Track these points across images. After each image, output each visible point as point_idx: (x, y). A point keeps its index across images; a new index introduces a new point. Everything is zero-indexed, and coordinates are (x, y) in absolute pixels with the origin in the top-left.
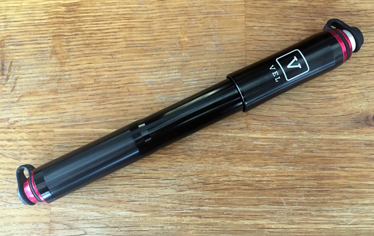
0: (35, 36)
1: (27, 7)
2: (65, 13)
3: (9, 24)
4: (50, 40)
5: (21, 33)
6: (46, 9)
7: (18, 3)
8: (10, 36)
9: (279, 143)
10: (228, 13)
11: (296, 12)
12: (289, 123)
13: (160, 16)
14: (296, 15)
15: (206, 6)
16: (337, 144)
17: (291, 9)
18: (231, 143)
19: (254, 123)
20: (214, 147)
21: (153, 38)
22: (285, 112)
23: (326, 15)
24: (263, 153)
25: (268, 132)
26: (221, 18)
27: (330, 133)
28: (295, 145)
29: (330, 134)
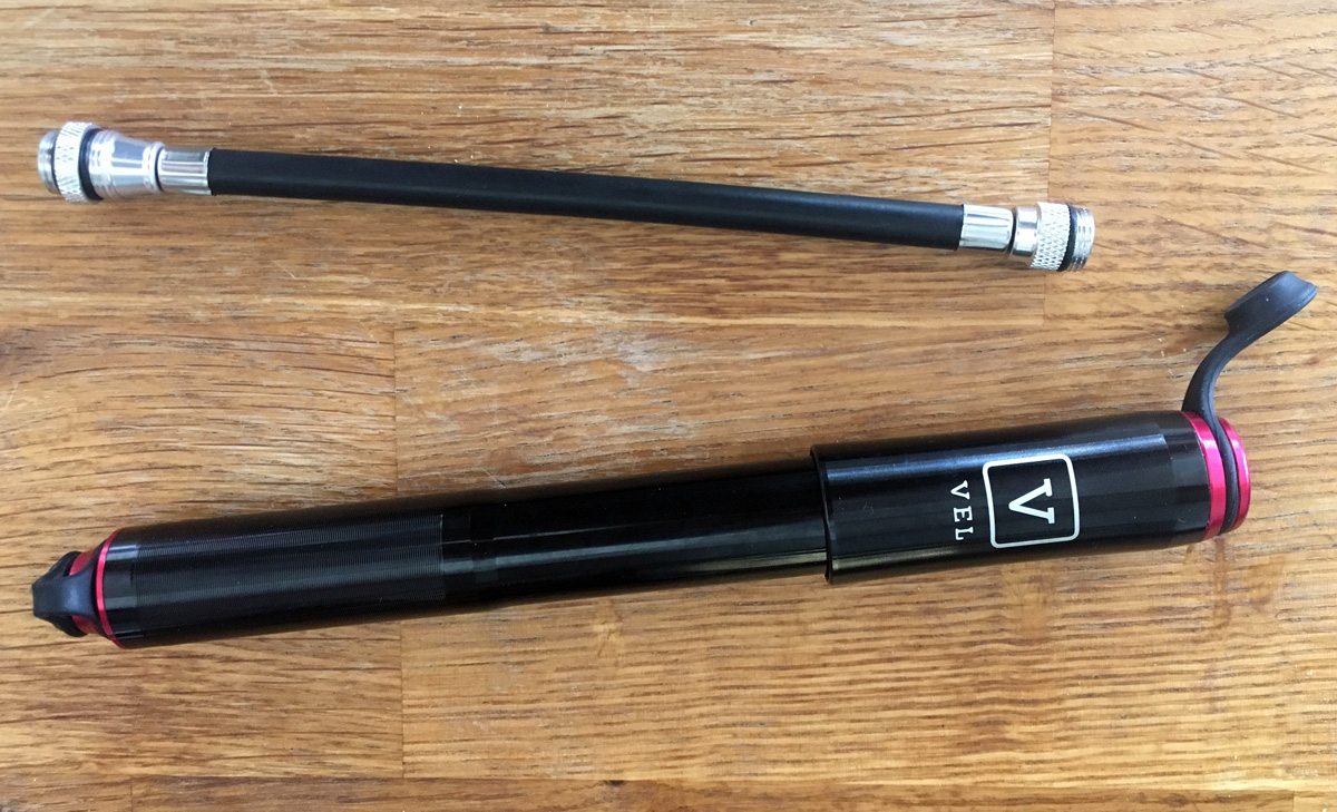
0: (1108, 641)
1: (1136, 739)
2: (1009, 717)
3: (1199, 683)
4: (1060, 628)
5: (1155, 650)
6: (1070, 733)
7: (1167, 753)
8: (1195, 641)
9: (283, 280)
10: (458, 714)
11: (231, 716)
12: (253, 345)
13: (689, 707)
14: (233, 708)
15: (532, 740)
16: (93, 277)
17: (249, 728)
18: (445, 280)
19: (368, 345)
20: (503, 264)
21: (710, 633)
22: (265, 383)
23: (134, 706)
24: (337, 246)
25: (323, 316)
26: (483, 699)
27: (118, 314)
28: (232, 272)
29: (115, 309)
